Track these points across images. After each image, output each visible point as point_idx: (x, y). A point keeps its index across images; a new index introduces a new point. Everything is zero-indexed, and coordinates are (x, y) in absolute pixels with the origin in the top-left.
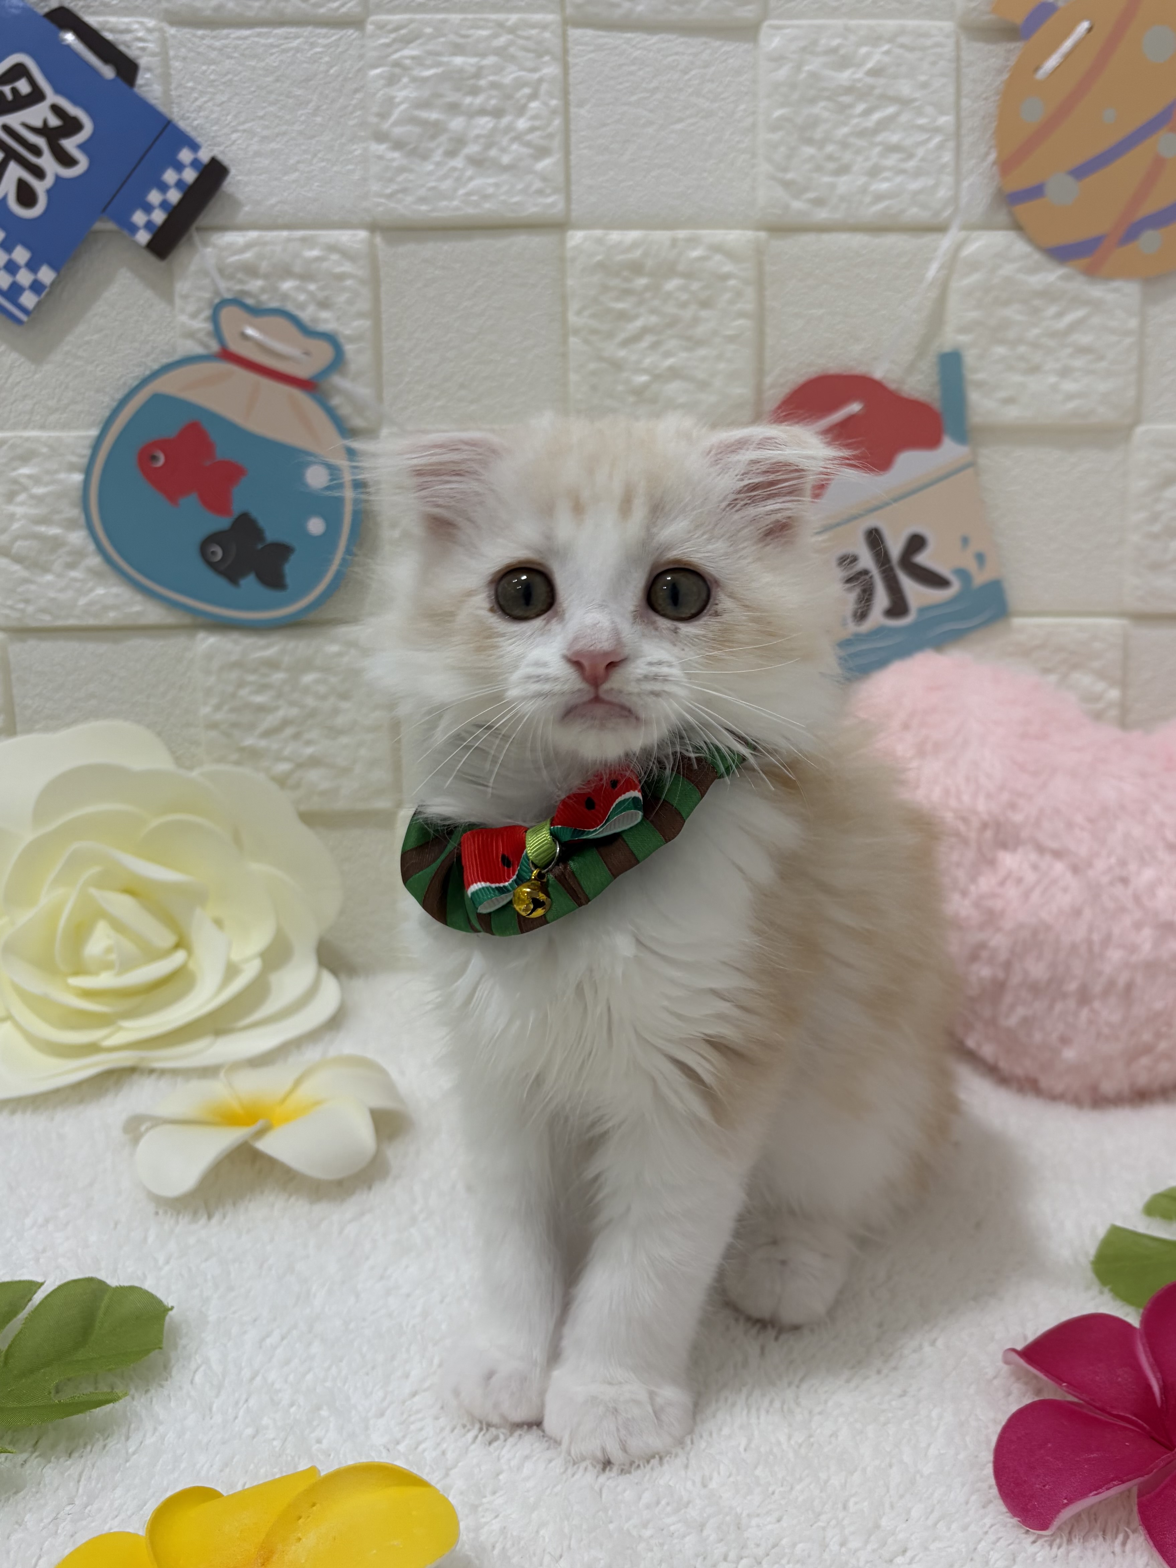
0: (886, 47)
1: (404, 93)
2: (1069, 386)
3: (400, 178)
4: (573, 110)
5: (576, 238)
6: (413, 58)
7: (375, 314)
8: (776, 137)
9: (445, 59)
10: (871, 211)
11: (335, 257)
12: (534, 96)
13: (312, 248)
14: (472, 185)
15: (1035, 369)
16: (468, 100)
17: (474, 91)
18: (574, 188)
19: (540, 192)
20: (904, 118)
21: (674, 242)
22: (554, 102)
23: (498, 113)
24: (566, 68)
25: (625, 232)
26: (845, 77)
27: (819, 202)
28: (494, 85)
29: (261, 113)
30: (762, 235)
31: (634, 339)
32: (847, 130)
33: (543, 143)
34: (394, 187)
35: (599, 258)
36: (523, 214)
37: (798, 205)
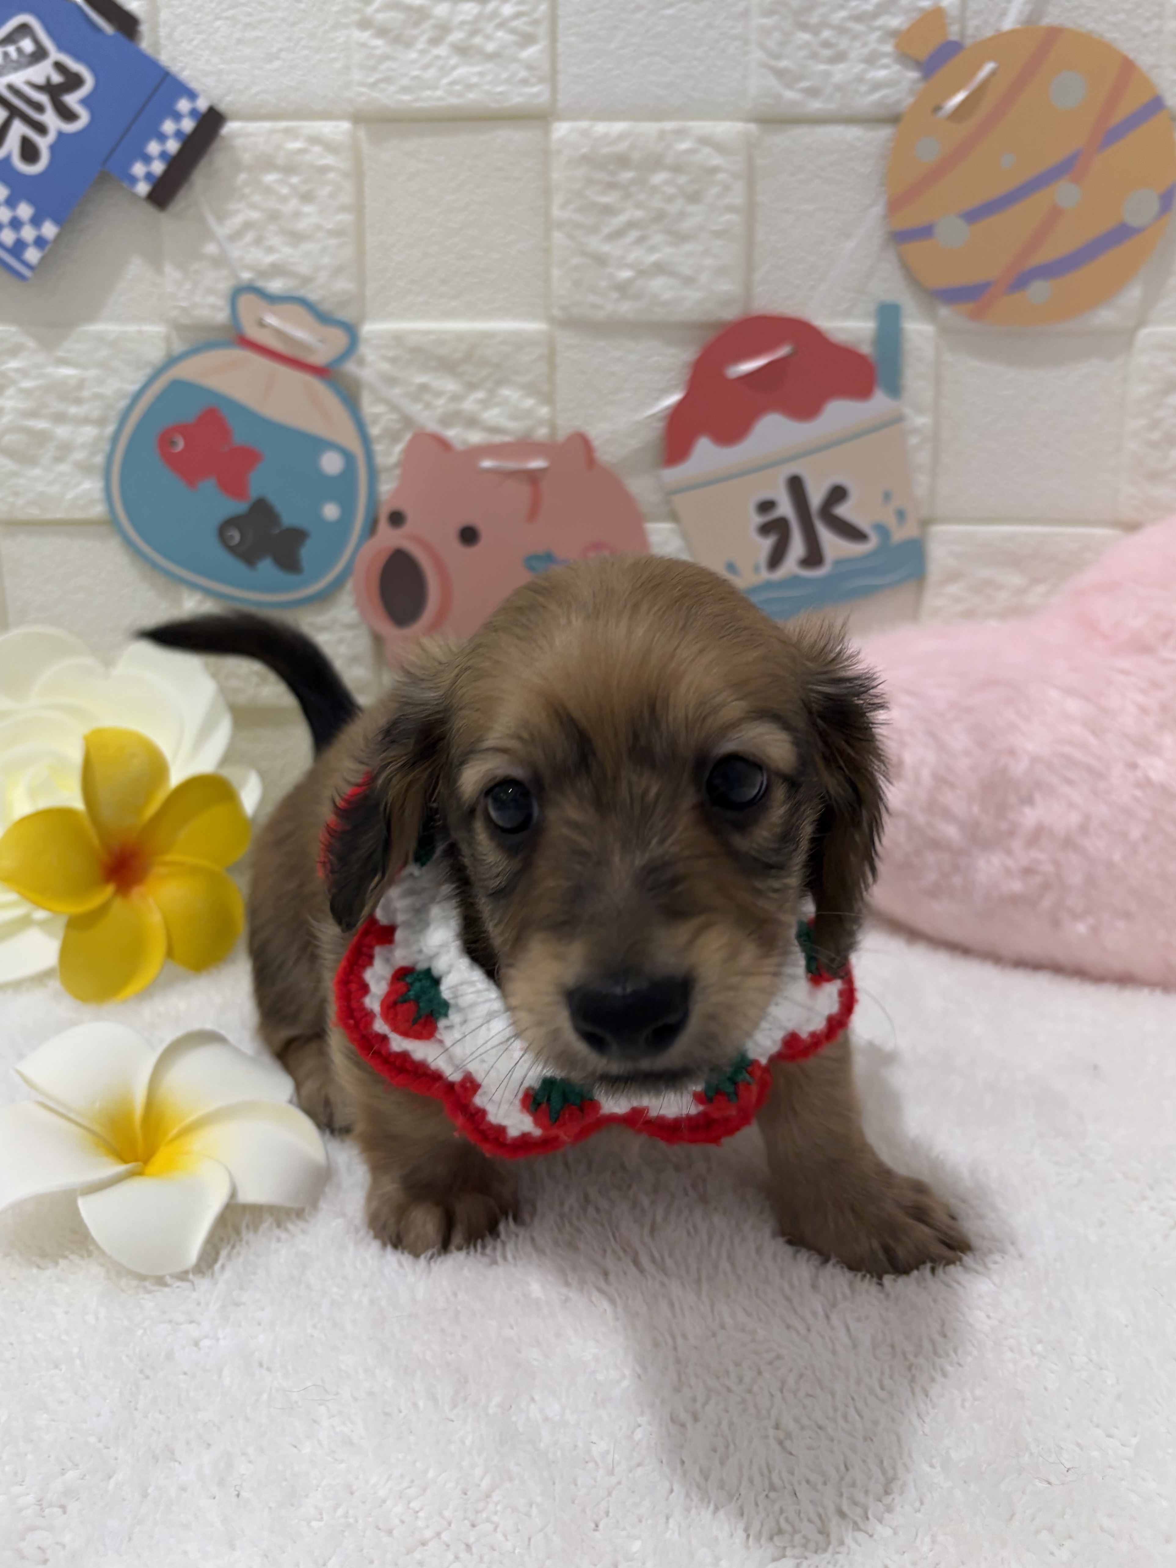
3: (383, 67)
5: (561, 129)
8: (770, 21)
10: (868, 101)
11: (317, 149)
13: (294, 139)
14: (455, 74)
18: (560, 77)
19: (525, 82)
25: (612, 123)
27: (813, 92)
30: (753, 127)
31: (619, 234)
32: (843, 14)
33: (529, 29)
34: (377, 76)
35: (584, 150)
36: (507, 104)
37: (790, 95)
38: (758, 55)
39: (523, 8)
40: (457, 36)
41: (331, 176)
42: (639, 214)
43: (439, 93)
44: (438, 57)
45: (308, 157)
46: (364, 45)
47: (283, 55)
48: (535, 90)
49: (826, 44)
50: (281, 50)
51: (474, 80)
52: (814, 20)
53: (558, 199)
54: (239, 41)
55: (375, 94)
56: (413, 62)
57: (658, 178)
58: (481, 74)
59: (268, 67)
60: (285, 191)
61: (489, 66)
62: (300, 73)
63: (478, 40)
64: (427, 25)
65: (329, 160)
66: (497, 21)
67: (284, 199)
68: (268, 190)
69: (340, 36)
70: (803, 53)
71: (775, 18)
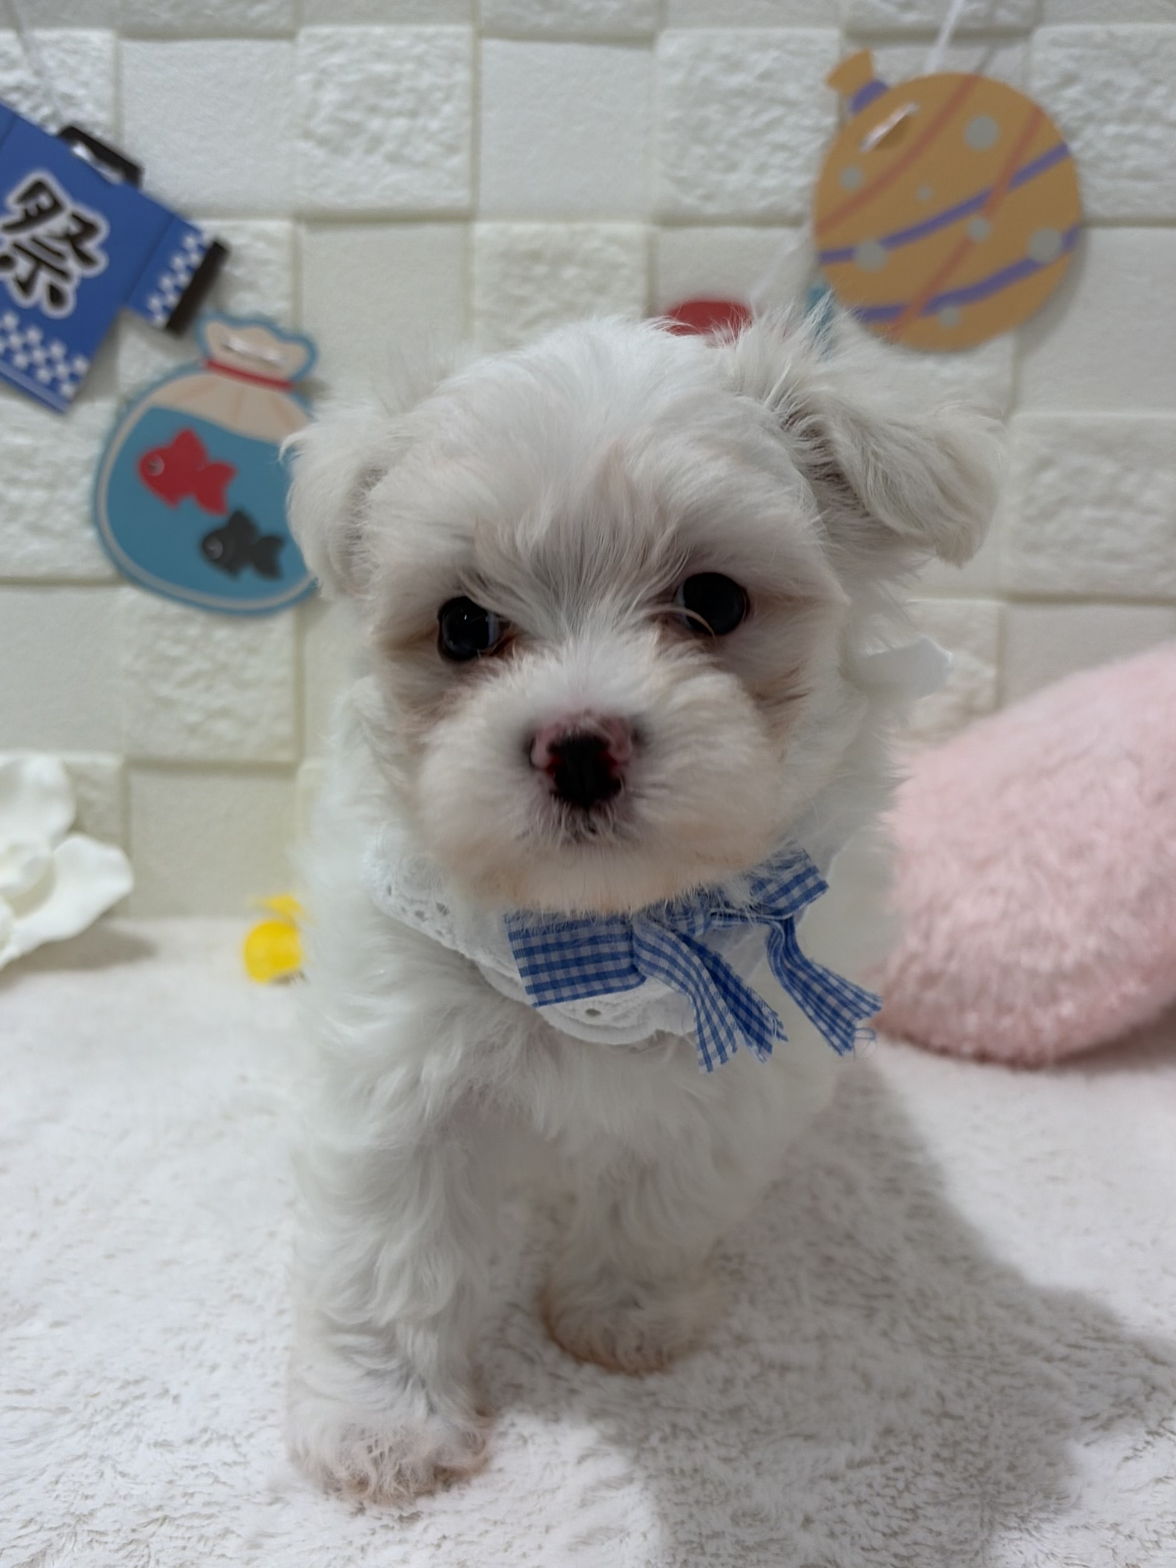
0: (774, 53)
1: (330, 96)
5: (482, 229)
7: (296, 296)
10: (758, 204)
11: (261, 245)
12: (447, 99)
17: (393, 94)
20: (792, 119)
23: (413, 114)
24: (477, 74)
26: (736, 80)
27: (708, 197)
28: (411, 90)
37: (689, 200)
57: (570, 273)
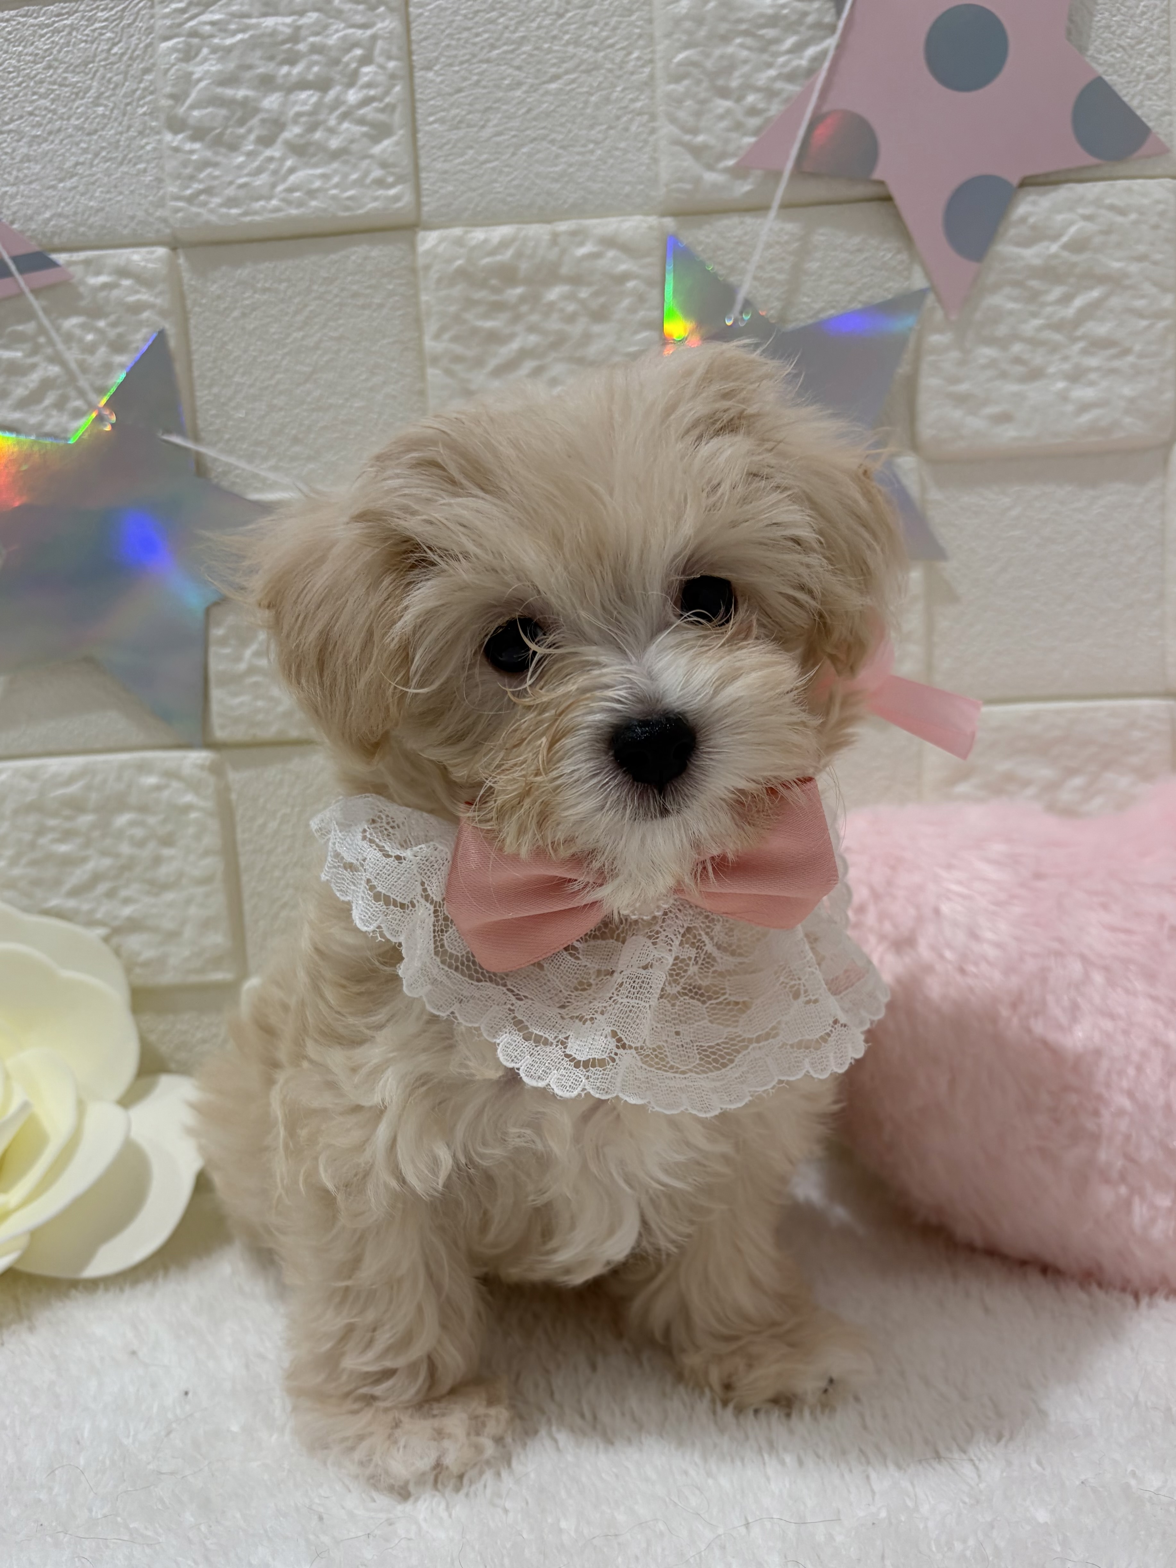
2: (1083, 393)
3: (202, 176)
4: (418, 74)
6: (213, 23)
8: (680, 88)
9: (254, 21)
13: (98, 273)
14: (292, 179)
15: (1035, 374)
16: (285, 69)
18: (423, 175)
19: (380, 183)
21: (555, 237)
22: (392, 65)
25: (492, 228)
29: (30, 109)
30: (669, 222)
31: (511, 365)
32: (772, 72)
33: (382, 117)
34: (197, 186)
35: (459, 262)
36: (361, 212)
38: (667, 130)
39: (372, 92)
40: (293, 132)
41: (145, 315)
42: (533, 339)
43: (274, 202)
44: (271, 159)
45: (115, 293)
46: (177, 150)
47: (80, 170)
48: (392, 192)
49: (753, 111)
50: (77, 164)
51: (317, 184)
52: (734, 83)
53: (431, 327)
54: (27, 158)
55: (194, 209)
56: (240, 167)
58: (325, 177)
59: (61, 185)
60: (90, 337)
61: (335, 165)
62: (100, 189)
63: (318, 135)
64: (255, 121)
65: (144, 296)
66: (342, 109)
67: (91, 349)
68: (68, 338)
69: (150, 144)
70: (723, 124)
71: (686, 82)
